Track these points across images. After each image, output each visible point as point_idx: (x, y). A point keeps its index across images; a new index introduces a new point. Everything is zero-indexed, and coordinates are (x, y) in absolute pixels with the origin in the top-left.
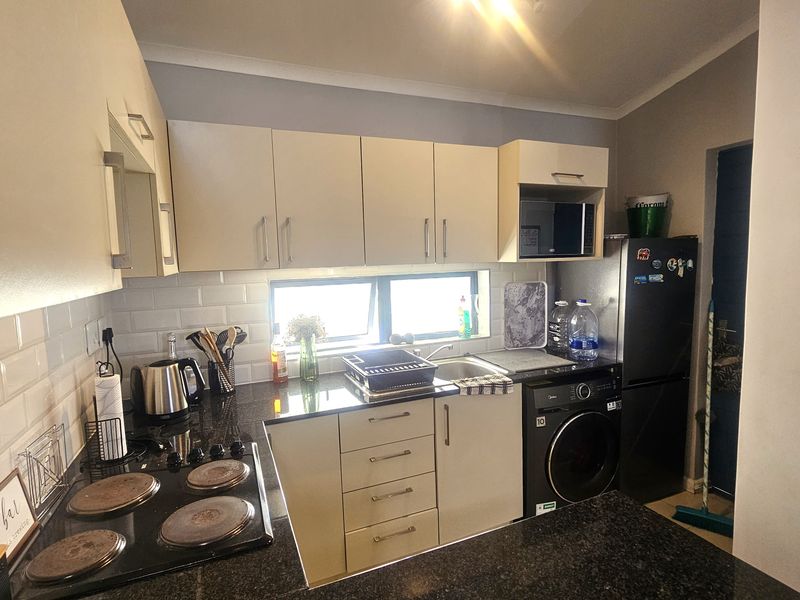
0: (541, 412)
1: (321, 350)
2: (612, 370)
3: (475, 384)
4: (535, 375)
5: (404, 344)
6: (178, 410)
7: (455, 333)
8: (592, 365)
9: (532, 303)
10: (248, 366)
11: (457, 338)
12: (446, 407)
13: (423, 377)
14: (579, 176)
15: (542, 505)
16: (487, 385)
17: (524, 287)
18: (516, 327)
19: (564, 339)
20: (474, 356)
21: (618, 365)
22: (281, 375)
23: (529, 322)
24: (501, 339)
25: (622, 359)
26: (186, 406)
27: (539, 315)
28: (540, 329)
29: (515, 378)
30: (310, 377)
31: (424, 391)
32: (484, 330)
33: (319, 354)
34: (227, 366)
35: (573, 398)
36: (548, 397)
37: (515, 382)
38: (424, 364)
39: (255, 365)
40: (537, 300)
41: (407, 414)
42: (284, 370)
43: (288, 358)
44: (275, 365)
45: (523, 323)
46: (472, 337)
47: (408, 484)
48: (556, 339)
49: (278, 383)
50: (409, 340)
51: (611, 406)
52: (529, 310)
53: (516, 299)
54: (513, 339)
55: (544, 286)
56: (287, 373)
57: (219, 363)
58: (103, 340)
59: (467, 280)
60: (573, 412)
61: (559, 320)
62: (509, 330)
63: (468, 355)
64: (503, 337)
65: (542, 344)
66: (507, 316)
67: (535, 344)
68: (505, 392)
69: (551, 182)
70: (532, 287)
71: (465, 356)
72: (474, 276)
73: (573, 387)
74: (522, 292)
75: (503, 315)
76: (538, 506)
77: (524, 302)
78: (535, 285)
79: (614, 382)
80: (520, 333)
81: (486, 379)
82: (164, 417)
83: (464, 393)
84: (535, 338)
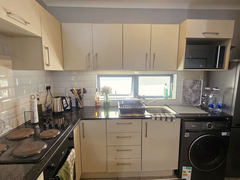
0: (188, 131)
1: (111, 98)
2: (227, 119)
3: (159, 116)
4: (188, 116)
5: (142, 99)
6: (61, 111)
7: (162, 97)
8: (218, 115)
9: (195, 87)
10: (89, 101)
11: (163, 99)
12: (146, 123)
13: (142, 111)
14: (217, 34)
15: (185, 167)
16: (164, 117)
17: (193, 81)
18: (187, 97)
19: (207, 103)
20: (168, 106)
21: (231, 117)
22: (98, 105)
23: (193, 95)
24: (181, 101)
25: (233, 115)
26: (63, 110)
27: (198, 93)
28: (198, 98)
29: (177, 116)
30: (107, 106)
31: (142, 116)
32: (174, 97)
33: (110, 99)
34: (81, 100)
35: (204, 128)
36: (192, 126)
37: (177, 118)
38: (143, 107)
39: (91, 101)
40: (197, 87)
41: (131, 123)
42: (99, 103)
43: (100, 99)
44: (96, 101)
45: (190, 95)
46: (168, 99)
47: (130, 148)
48: (204, 103)
49: (97, 107)
50: (144, 97)
51: (224, 134)
52: (193, 90)
53: (188, 86)
54: (186, 101)
55: (201, 81)
56: (100, 104)
57: (78, 99)
58: (46, 89)
59: (169, 77)
60: (204, 133)
61: (206, 95)
62: (184, 98)
63: (166, 105)
64: (181, 100)
65: (198, 104)
66: (184, 92)
67: (195, 104)
68: (172, 121)
69: (203, 37)
70: (195, 82)
71: (164, 105)
72: (172, 76)
73: (204, 123)
74: (191, 83)
75: (182, 91)
76: (183, 167)
77: (191, 87)
78: (197, 81)
79: (227, 124)
80: (189, 99)
81: (165, 115)
82: (56, 113)
83: (153, 119)
84: (195, 102)
